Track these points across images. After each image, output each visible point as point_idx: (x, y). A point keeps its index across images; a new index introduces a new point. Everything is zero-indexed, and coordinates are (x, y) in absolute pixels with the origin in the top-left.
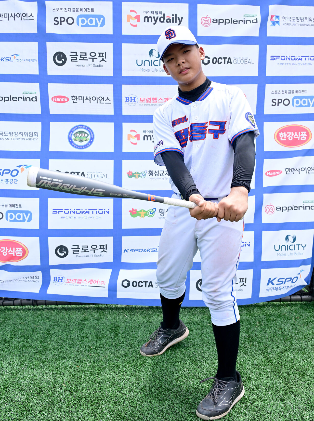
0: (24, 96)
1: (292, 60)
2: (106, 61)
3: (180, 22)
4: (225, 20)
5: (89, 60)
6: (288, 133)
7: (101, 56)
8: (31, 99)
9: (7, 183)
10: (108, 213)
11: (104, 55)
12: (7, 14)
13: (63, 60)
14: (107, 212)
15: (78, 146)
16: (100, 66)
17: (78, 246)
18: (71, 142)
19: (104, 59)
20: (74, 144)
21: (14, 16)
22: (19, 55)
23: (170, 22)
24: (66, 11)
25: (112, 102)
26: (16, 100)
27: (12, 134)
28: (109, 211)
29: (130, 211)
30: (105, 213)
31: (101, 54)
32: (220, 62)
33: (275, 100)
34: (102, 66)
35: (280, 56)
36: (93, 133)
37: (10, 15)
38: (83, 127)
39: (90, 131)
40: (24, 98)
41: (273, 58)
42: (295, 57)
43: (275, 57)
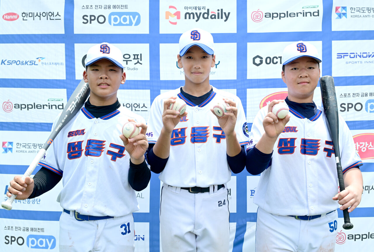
0: (49, 103)
1: (363, 57)
2: (141, 64)
3: (227, 18)
4: (280, 14)
6: (361, 143)
7: (136, 58)
8: (57, 107)
9: (29, 203)
10: (143, 239)
11: (139, 57)
12: (32, 13)
14: (141, 238)
16: (134, 69)
19: (140, 62)
21: (39, 15)
22: (44, 58)
23: (215, 18)
24: (96, 8)
26: (40, 108)
27: (36, 146)
30: (139, 240)
31: (136, 56)
32: (275, 62)
33: (345, 104)
34: (137, 69)
35: (349, 53)
37: (35, 15)
40: (49, 105)
41: (340, 56)
42: (368, 54)
43: (342, 55)
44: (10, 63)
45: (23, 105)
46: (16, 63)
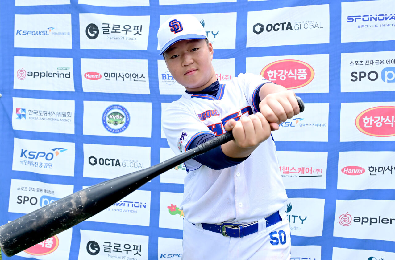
0: (58, 72)
2: (141, 35)
5: (122, 32)
7: (136, 29)
8: (65, 76)
9: (41, 167)
11: (139, 28)
13: (96, 32)
15: (113, 130)
17: (110, 243)
18: (105, 125)
19: (140, 32)
20: (109, 127)
22: (54, 28)
25: (147, 79)
26: (51, 76)
28: (145, 205)
29: (169, 207)
32: (276, 29)
36: (128, 114)
38: (118, 107)
39: (126, 112)
40: (58, 74)
41: (351, 19)
42: (385, 16)
43: (354, 18)
44: (26, 33)
45: (36, 73)
46: (31, 34)
